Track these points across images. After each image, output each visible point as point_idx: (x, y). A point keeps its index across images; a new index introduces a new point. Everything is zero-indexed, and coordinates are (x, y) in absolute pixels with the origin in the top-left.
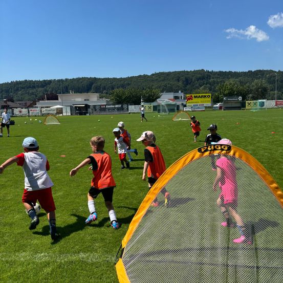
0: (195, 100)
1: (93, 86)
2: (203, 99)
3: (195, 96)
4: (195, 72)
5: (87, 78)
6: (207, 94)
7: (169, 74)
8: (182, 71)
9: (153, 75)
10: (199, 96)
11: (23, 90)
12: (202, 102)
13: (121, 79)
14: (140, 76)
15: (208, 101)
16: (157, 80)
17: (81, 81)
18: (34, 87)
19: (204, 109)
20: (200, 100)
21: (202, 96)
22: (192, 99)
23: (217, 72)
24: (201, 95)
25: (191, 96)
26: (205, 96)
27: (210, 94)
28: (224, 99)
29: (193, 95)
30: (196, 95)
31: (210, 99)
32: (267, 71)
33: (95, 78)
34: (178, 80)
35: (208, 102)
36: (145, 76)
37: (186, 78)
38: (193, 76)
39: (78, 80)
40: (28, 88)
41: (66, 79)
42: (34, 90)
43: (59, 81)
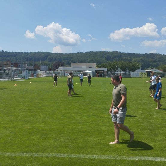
1: (48, 57)
4: (113, 52)
5: (44, 52)
7: (96, 53)
9: (86, 53)
14: (78, 53)
16: (89, 56)
17: (40, 53)
18: (8, 56)
23: (126, 53)
32: (156, 54)
33: (49, 53)
34: (103, 57)
36: (81, 53)
37: (107, 56)
38: (112, 55)
39: (38, 53)
41: (30, 52)
42: (9, 58)
43: (25, 53)
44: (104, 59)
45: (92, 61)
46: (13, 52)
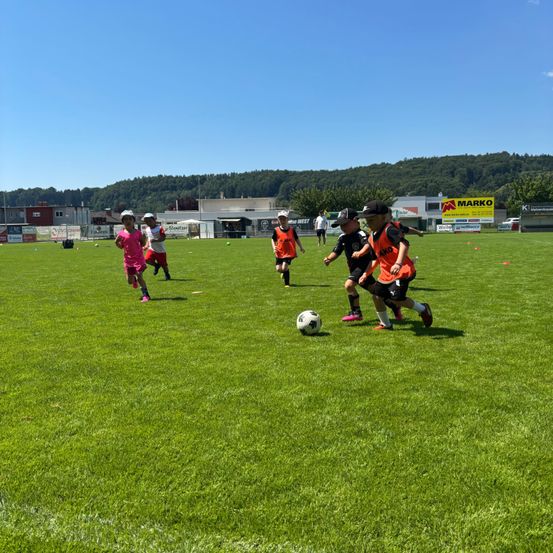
0: (459, 210)
1: (282, 185)
2: (477, 209)
3: (459, 202)
4: (489, 158)
5: (271, 171)
6: (487, 199)
7: (433, 161)
8: (462, 157)
9: (400, 163)
10: (470, 203)
11: (153, 194)
12: (474, 214)
13: (336, 173)
14: (374, 167)
15: (488, 213)
16: (408, 173)
17: (260, 176)
18: (174, 188)
19: (479, 229)
20: (470, 210)
21: (476, 203)
22: (453, 208)
23: (536, 157)
24: (472, 200)
25: (453, 202)
26: (482, 203)
27: (492, 199)
28: (524, 207)
29: (456, 200)
30: (462, 200)
31: (492, 208)
33: (286, 172)
34: (452, 174)
35: (487, 215)
36: (384, 166)
37: (468, 169)
38: (483, 166)
39: (255, 174)
40: (164, 190)
41: (233, 174)
43: (219, 177)
44: (456, 180)
45: (413, 188)
46: (187, 176)
